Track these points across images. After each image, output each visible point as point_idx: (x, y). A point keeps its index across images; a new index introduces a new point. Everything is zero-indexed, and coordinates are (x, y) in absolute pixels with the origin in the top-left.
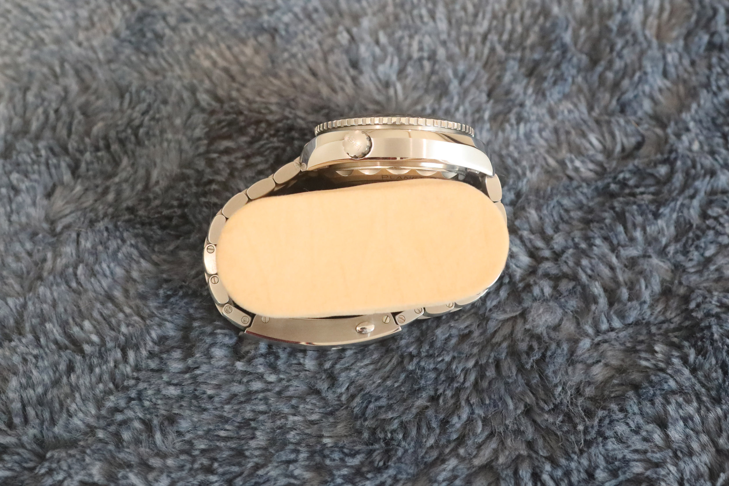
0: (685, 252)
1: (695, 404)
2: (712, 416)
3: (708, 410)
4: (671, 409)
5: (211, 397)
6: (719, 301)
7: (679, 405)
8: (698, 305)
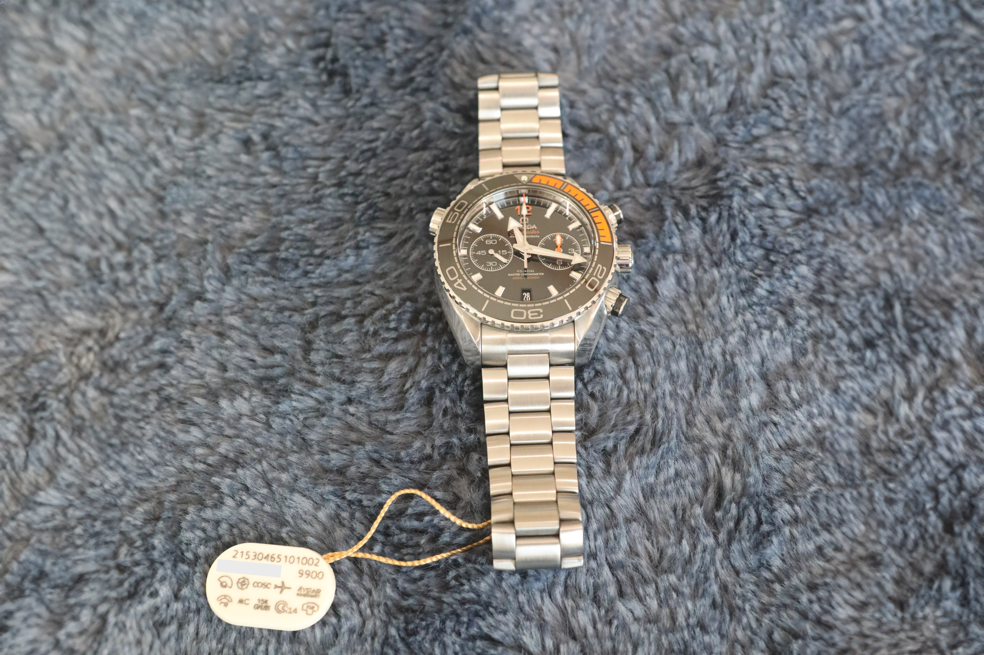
0: (731, 125)
1: (694, 264)
2: (707, 277)
3: (705, 271)
4: (667, 264)
5: (209, 177)
6: (752, 176)
7: (676, 263)
8: (728, 175)
